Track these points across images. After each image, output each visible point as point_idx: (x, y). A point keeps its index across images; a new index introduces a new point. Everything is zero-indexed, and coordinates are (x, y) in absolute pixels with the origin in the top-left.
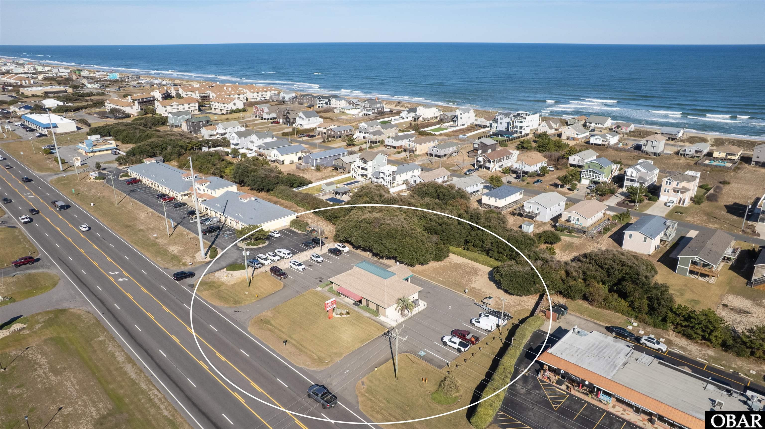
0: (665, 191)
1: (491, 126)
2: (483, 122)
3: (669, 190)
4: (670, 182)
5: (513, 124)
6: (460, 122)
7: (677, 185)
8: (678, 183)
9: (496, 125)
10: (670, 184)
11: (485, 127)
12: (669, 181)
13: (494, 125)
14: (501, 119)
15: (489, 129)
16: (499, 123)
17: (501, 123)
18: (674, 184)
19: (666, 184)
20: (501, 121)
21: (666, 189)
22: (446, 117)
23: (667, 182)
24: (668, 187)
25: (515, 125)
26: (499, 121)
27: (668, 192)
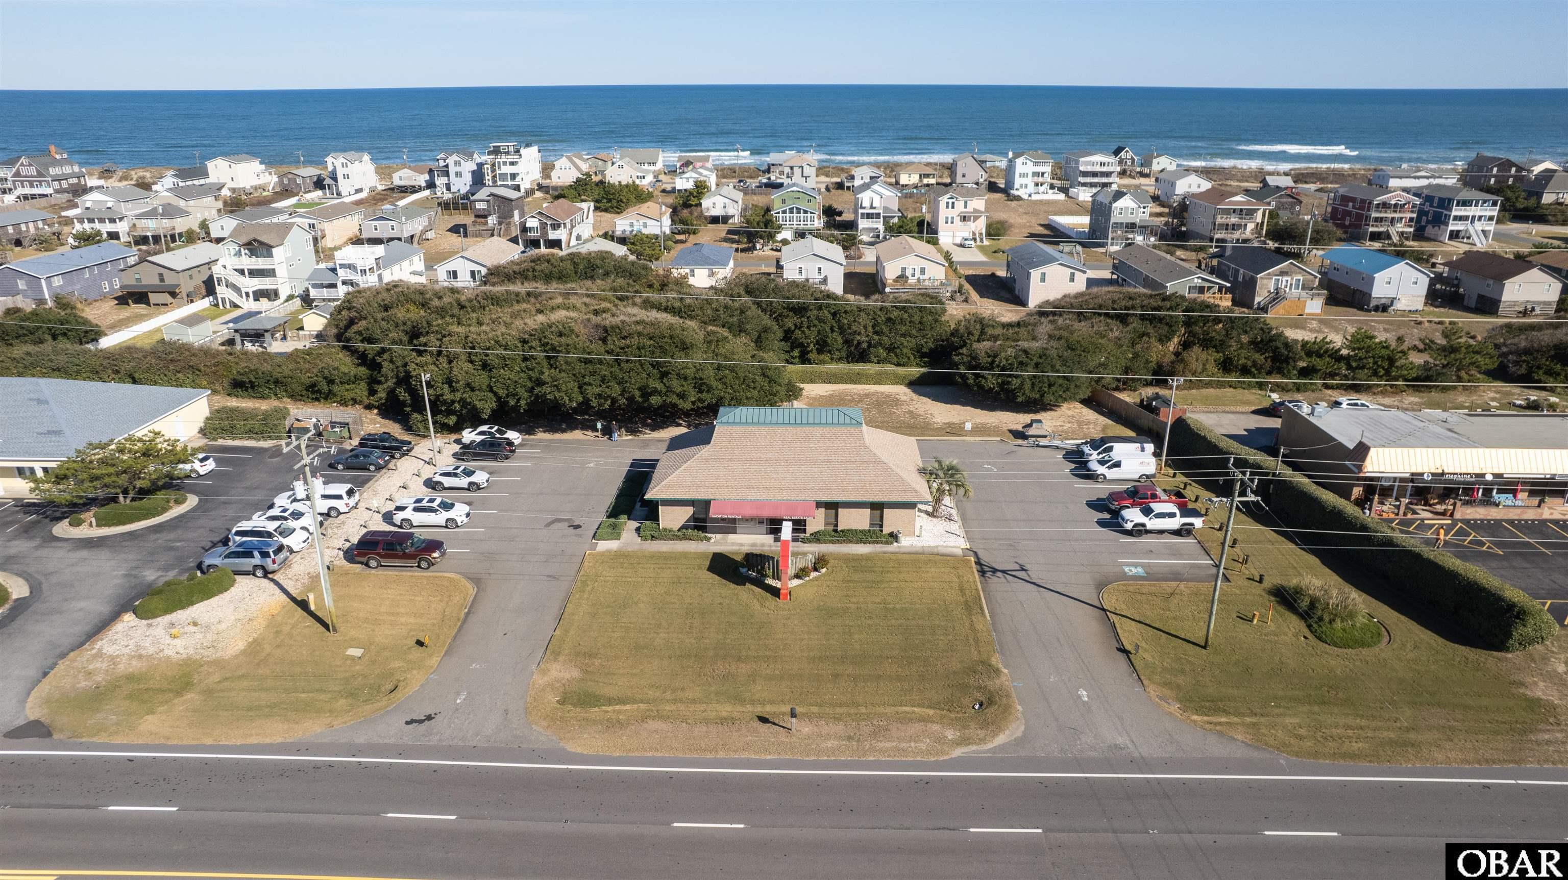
0: (947, 223)
1: (431, 185)
2: (409, 178)
3: (953, 218)
4: (953, 203)
5: (493, 171)
6: (344, 186)
7: (966, 207)
8: (966, 202)
9: (444, 180)
10: (953, 207)
11: (414, 190)
12: (950, 201)
13: (440, 181)
14: (457, 164)
15: (427, 193)
16: (452, 174)
17: (458, 174)
18: (960, 205)
19: (947, 207)
20: (458, 169)
21: (947, 218)
22: (299, 181)
23: (948, 203)
24: (951, 213)
25: (498, 172)
26: (452, 170)
27: (952, 223)
